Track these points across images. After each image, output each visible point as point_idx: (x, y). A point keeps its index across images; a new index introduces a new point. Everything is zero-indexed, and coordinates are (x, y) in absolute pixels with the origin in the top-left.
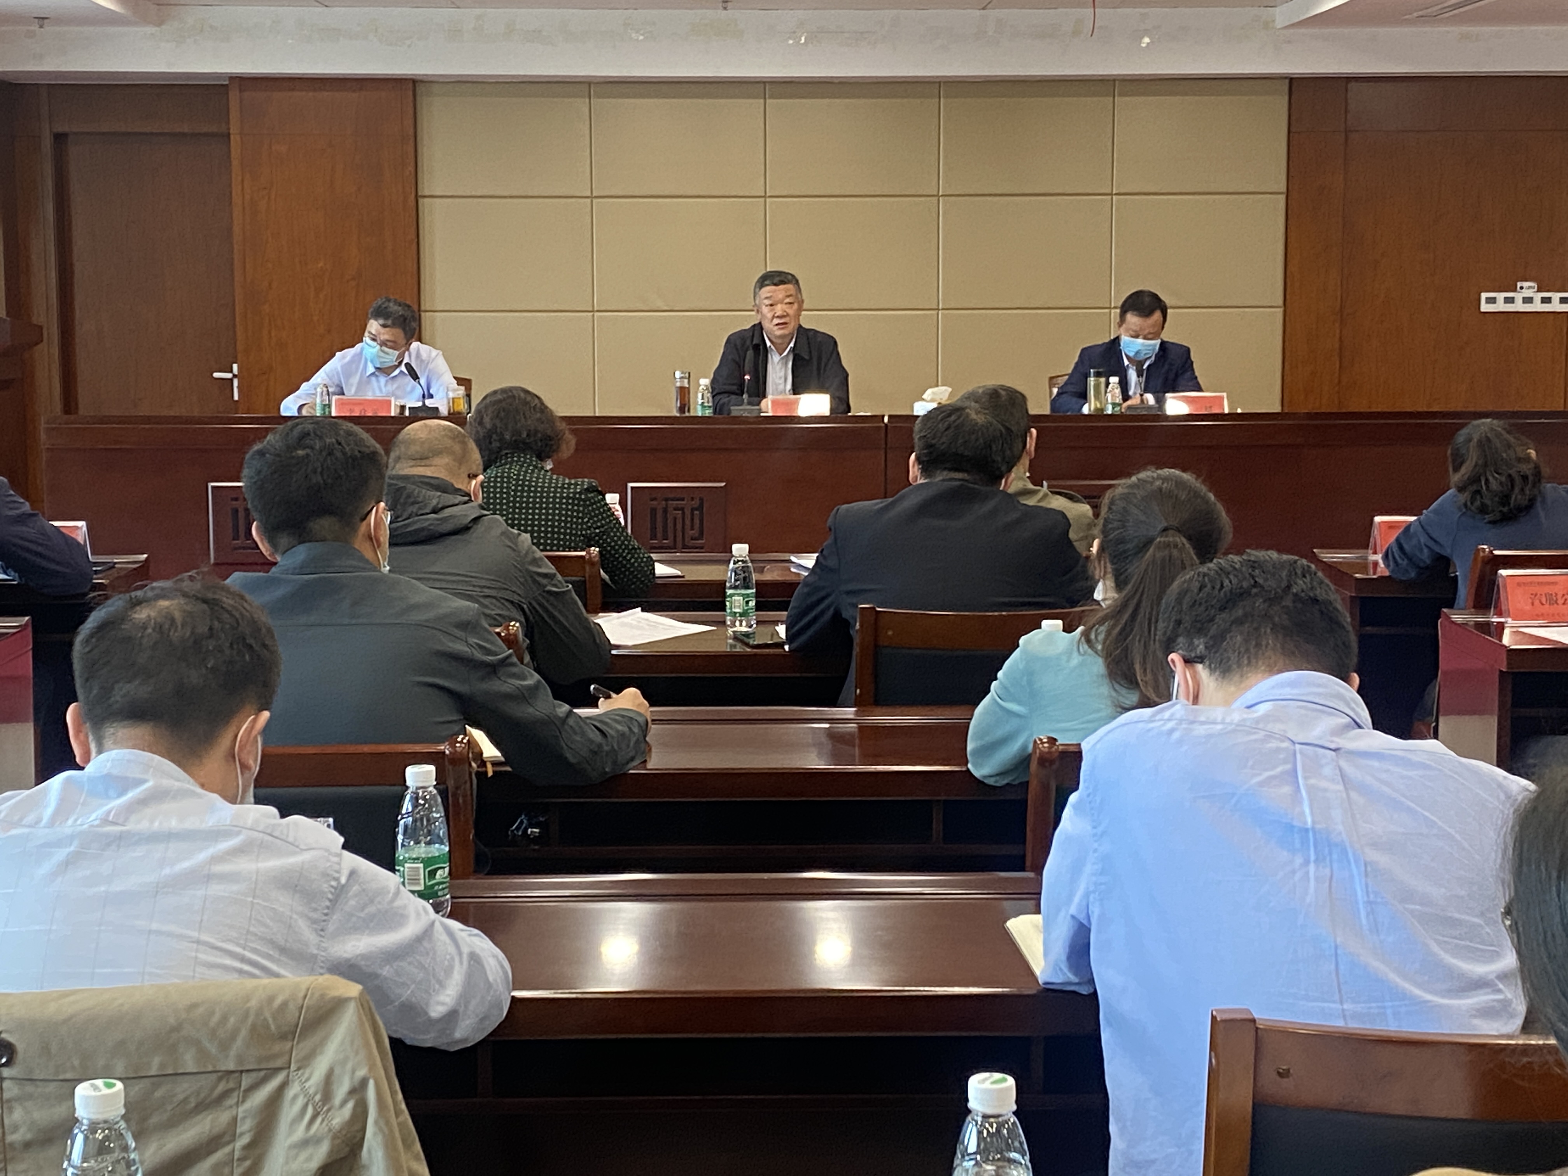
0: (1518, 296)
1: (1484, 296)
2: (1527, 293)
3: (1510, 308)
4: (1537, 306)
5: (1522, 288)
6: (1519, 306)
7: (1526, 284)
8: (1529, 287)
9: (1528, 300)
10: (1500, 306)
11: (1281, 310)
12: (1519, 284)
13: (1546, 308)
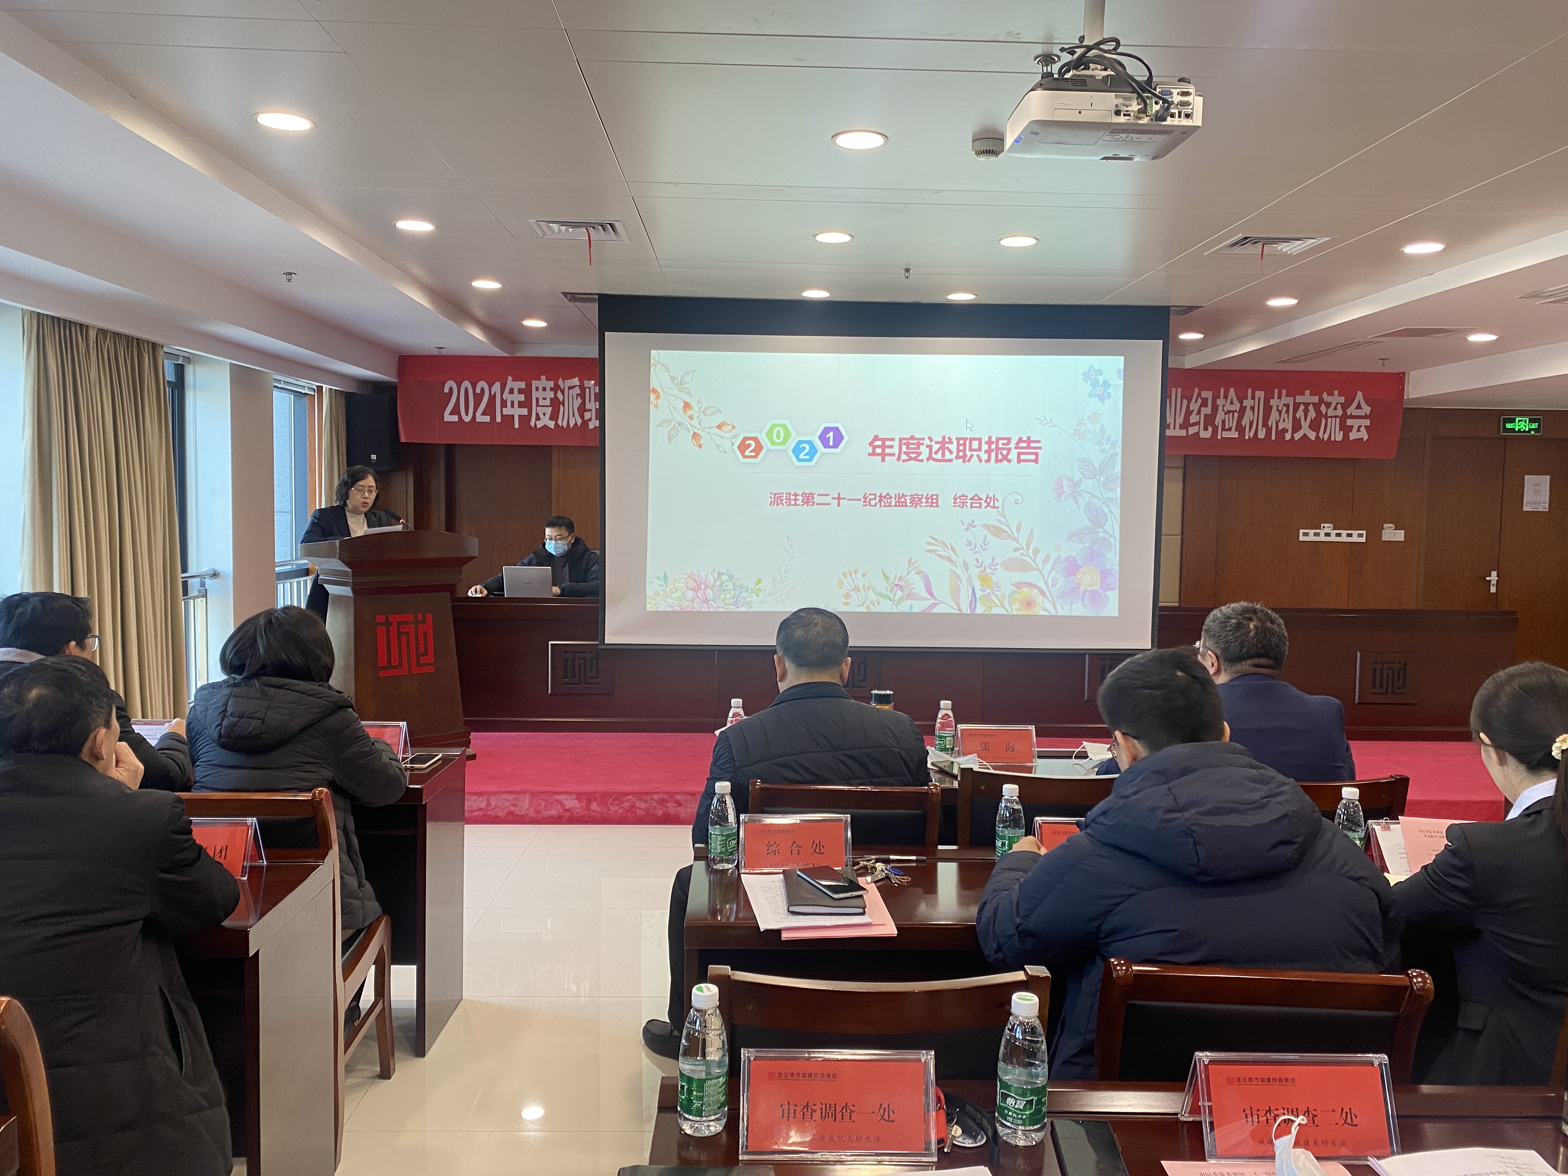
0: (1322, 532)
1: (1301, 531)
2: (1328, 531)
3: (1317, 539)
4: (1333, 538)
5: (1324, 527)
6: (1322, 538)
7: (1326, 525)
8: (1328, 527)
9: (1328, 535)
10: (1311, 538)
11: (1180, 537)
12: (1322, 525)
13: (1339, 539)
